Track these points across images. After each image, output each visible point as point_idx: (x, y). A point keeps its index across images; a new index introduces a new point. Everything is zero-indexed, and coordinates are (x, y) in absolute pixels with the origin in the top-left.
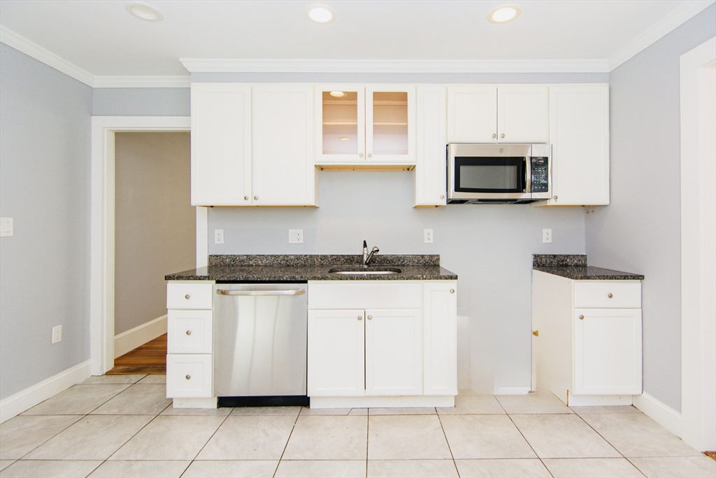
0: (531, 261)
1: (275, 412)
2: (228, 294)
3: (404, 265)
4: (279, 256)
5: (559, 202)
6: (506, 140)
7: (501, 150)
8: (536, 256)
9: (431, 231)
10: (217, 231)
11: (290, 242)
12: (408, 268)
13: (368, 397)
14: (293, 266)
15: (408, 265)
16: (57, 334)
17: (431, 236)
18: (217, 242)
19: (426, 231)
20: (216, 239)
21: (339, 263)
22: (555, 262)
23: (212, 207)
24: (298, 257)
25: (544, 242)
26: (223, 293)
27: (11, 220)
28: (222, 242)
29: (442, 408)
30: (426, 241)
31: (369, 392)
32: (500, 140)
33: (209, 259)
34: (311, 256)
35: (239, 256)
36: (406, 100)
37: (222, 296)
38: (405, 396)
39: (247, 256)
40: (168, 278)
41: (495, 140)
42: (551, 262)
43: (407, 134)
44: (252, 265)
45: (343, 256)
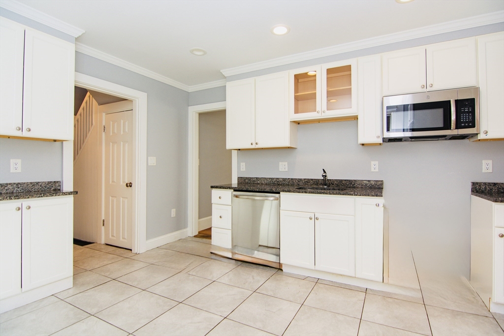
0: (470, 187)
1: (263, 269)
2: (239, 198)
3: (355, 187)
4: (273, 179)
5: (490, 136)
6: (434, 88)
7: (428, 97)
8: (473, 184)
9: (377, 163)
10: (242, 164)
11: (280, 170)
12: (358, 189)
13: (316, 270)
14: (281, 185)
15: (357, 188)
16: (173, 213)
17: (377, 166)
18: (242, 170)
19: (373, 163)
20: (241, 168)
21: (309, 184)
22: (495, 189)
23: (239, 150)
24: (284, 180)
25: (483, 171)
26: (237, 196)
27: (155, 158)
28: (244, 170)
29: (371, 290)
30: (373, 170)
31: (317, 267)
32: (429, 89)
33: (238, 179)
34: (292, 179)
35: (252, 178)
36: (350, 70)
37: (235, 198)
38: (344, 275)
39: (257, 178)
40: (212, 187)
41: (425, 90)
42: (491, 189)
43: (351, 94)
44: (259, 184)
45: (312, 180)
